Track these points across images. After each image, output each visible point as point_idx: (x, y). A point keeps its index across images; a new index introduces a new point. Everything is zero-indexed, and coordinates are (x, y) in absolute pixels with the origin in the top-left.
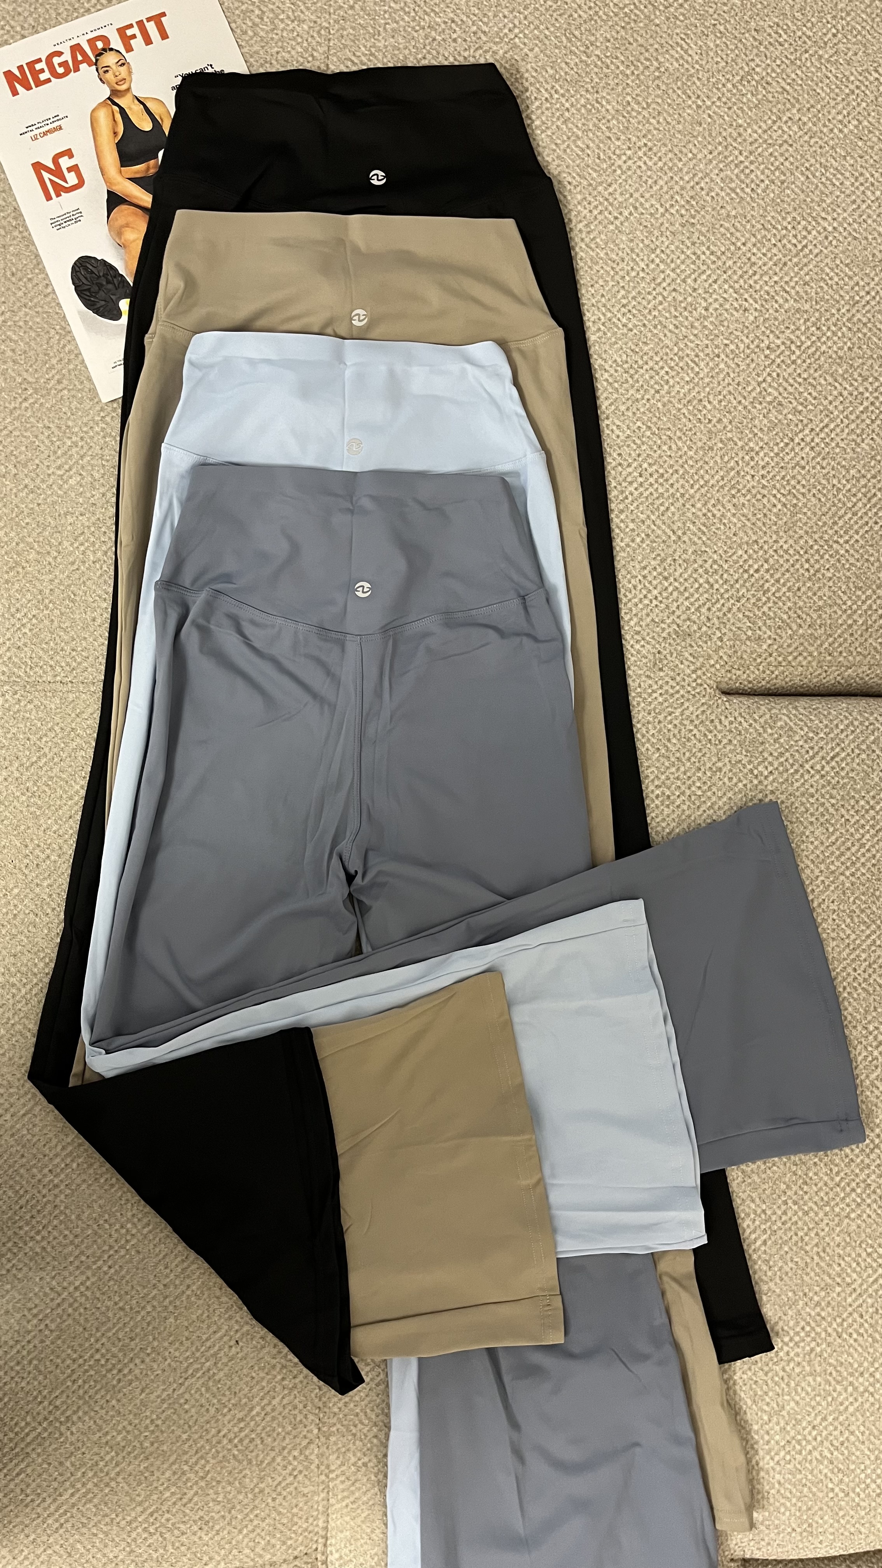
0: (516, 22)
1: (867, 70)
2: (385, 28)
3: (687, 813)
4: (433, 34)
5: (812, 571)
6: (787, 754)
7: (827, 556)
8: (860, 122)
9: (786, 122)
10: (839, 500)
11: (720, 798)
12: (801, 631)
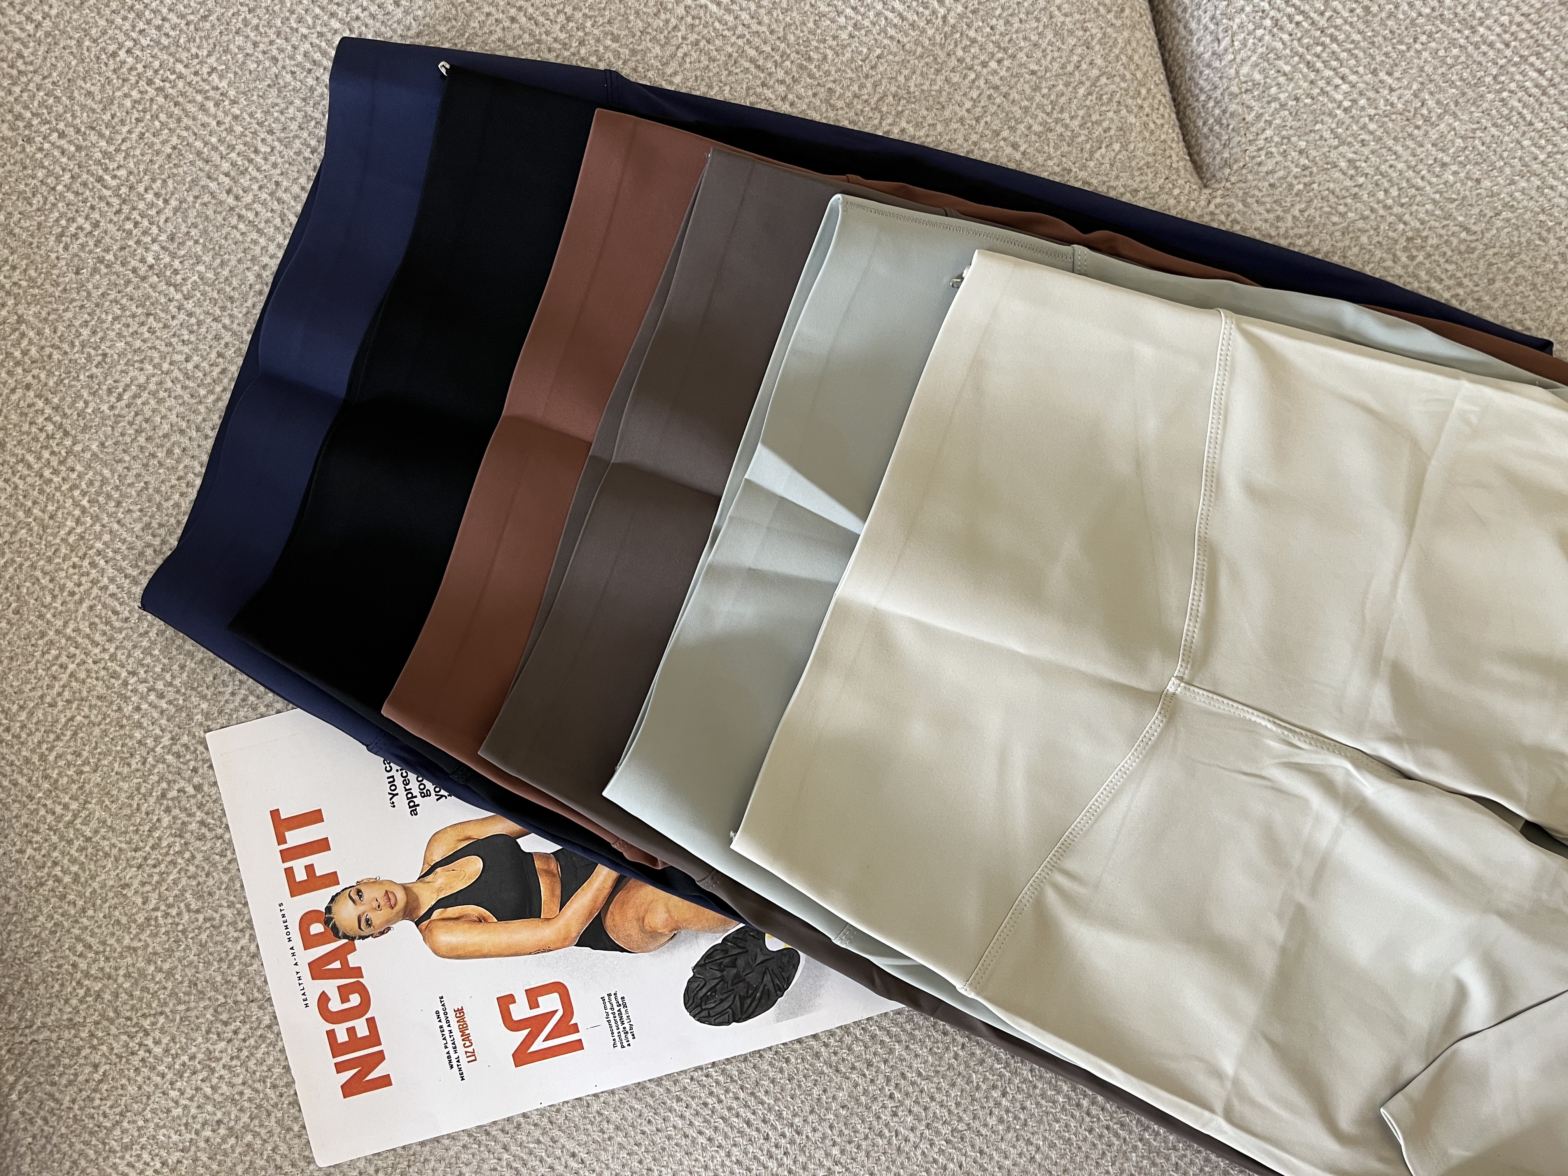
0: (143, 688)
1: (115, 71)
2: (198, 911)
3: (1429, 207)
4: (194, 826)
5: (1000, 55)
6: (1309, 57)
7: (972, 33)
8: (213, 70)
9: (237, 198)
10: (874, 24)
11: (1398, 157)
12: (1099, 61)
